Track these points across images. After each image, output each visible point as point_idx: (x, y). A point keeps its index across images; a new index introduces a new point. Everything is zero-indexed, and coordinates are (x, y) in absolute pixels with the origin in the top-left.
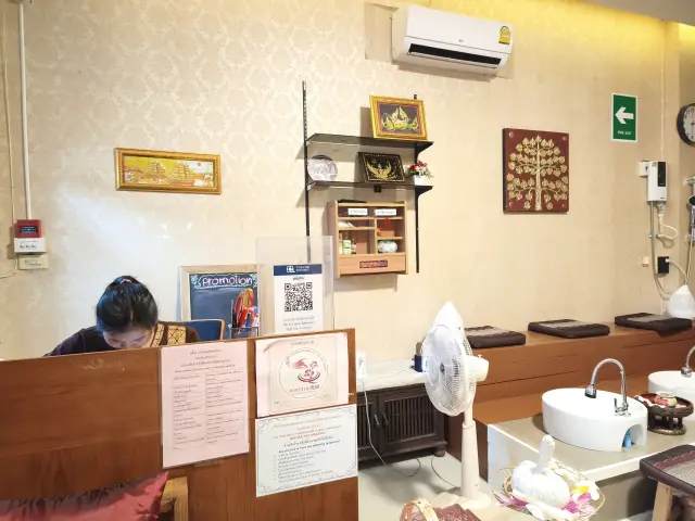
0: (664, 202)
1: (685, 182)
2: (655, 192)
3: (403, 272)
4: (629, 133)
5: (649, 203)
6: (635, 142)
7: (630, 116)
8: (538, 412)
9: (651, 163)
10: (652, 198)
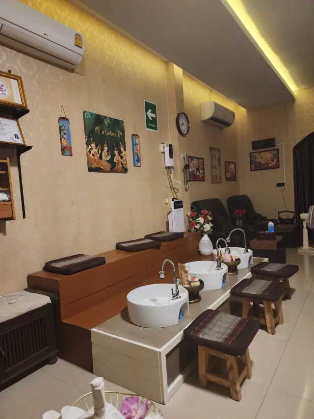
0: (173, 168)
1: (182, 157)
2: (169, 162)
3: (12, 219)
4: (154, 126)
5: (166, 168)
6: (158, 131)
7: (154, 116)
8: (124, 307)
9: (166, 144)
10: (167, 165)
